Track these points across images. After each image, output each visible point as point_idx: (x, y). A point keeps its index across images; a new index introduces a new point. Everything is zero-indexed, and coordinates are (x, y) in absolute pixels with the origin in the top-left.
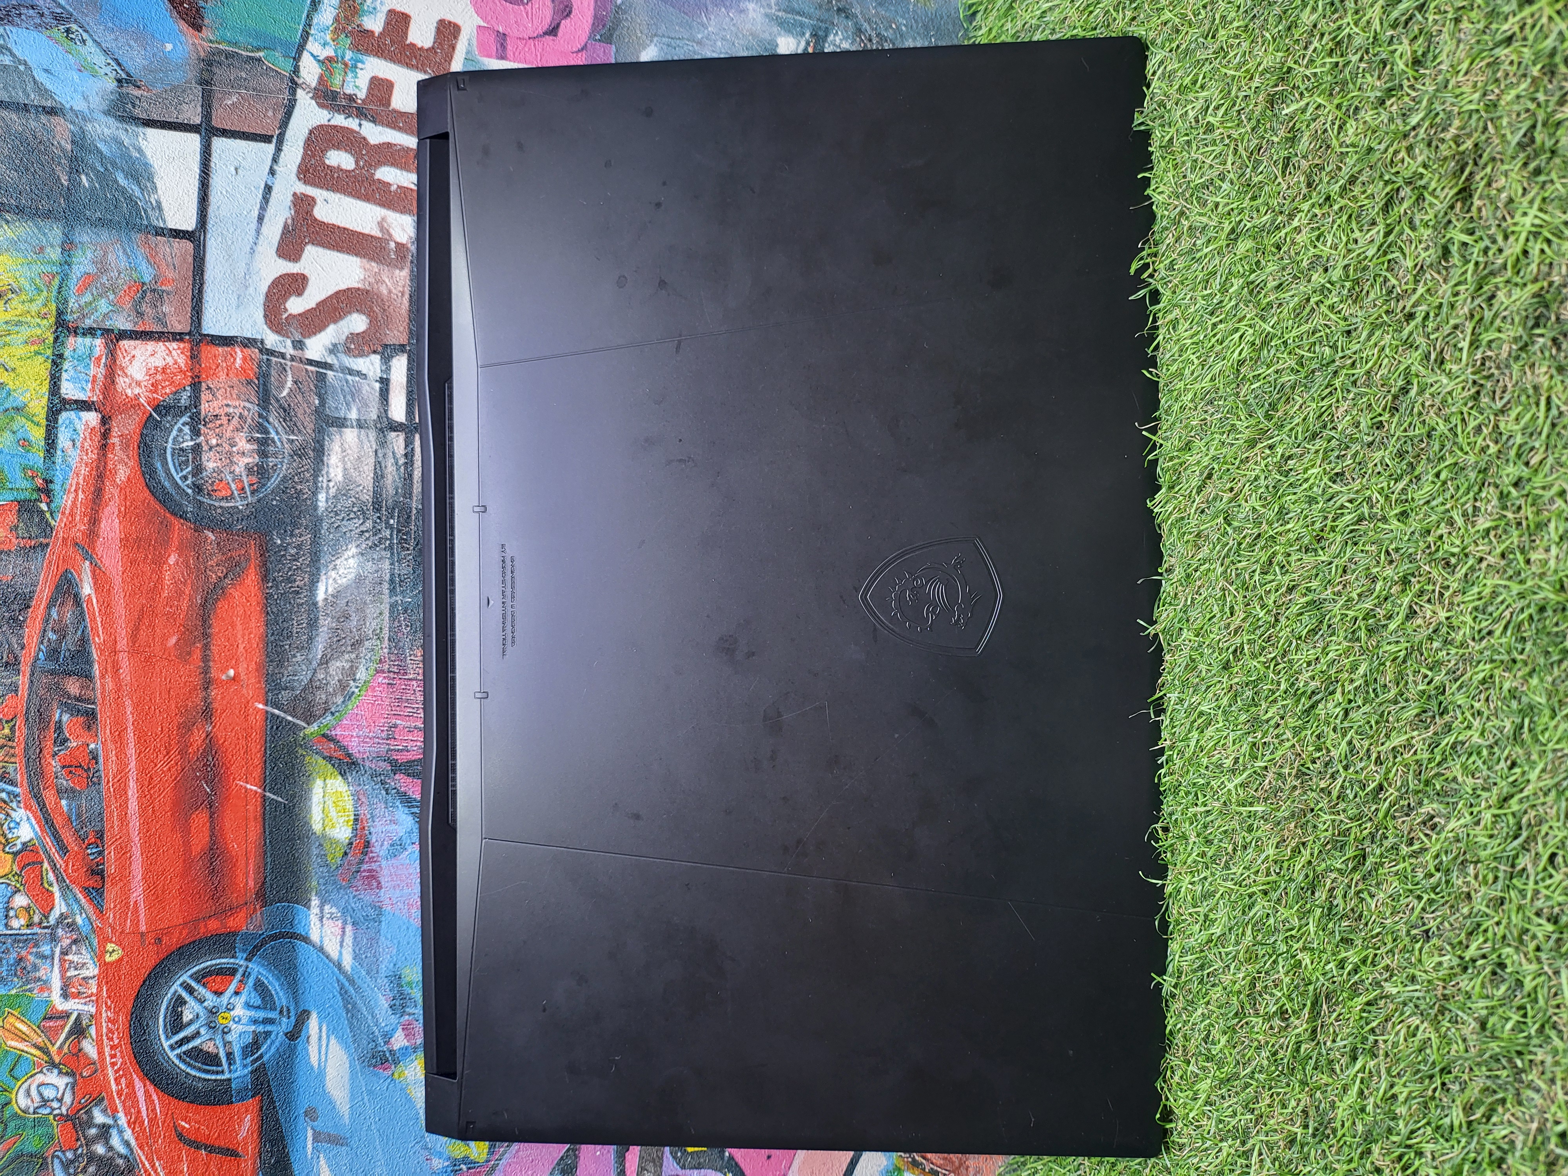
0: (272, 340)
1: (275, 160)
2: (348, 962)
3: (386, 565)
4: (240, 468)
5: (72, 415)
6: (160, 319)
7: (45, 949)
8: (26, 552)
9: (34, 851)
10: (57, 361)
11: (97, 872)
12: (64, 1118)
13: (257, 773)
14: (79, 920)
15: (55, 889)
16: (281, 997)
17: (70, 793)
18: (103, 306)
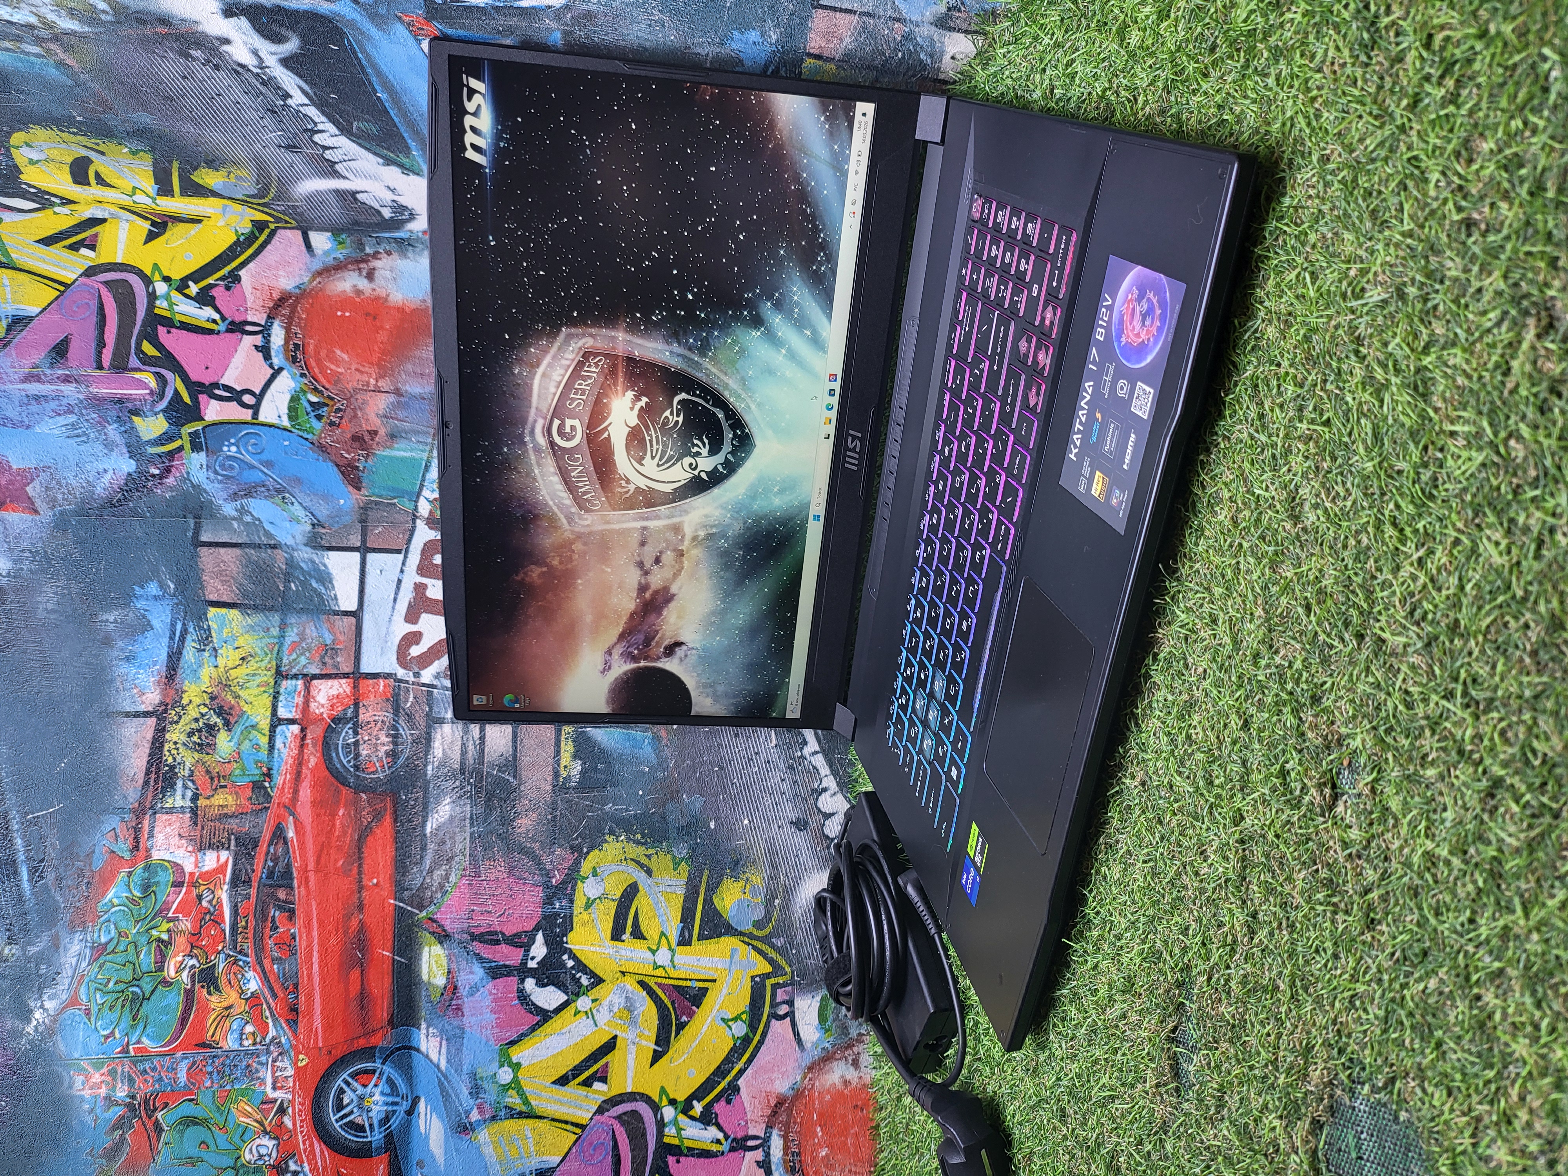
0: (401, 673)
1: (404, 564)
2: (443, 1064)
3: (468, 808)
4: (381, 754)
5: (284, 727)
6: (336, 666)
7: (263, 1059)
8: (256, 813)
9: (258, 998)
10: (276, 696)
11: (294, 1010)
12: (273, 1167)
13: (389, 944)
14: (283, 1040)
15: (270, 1021)
16: (403, 1088)
17: (279, 961)
18: (303, 660)
